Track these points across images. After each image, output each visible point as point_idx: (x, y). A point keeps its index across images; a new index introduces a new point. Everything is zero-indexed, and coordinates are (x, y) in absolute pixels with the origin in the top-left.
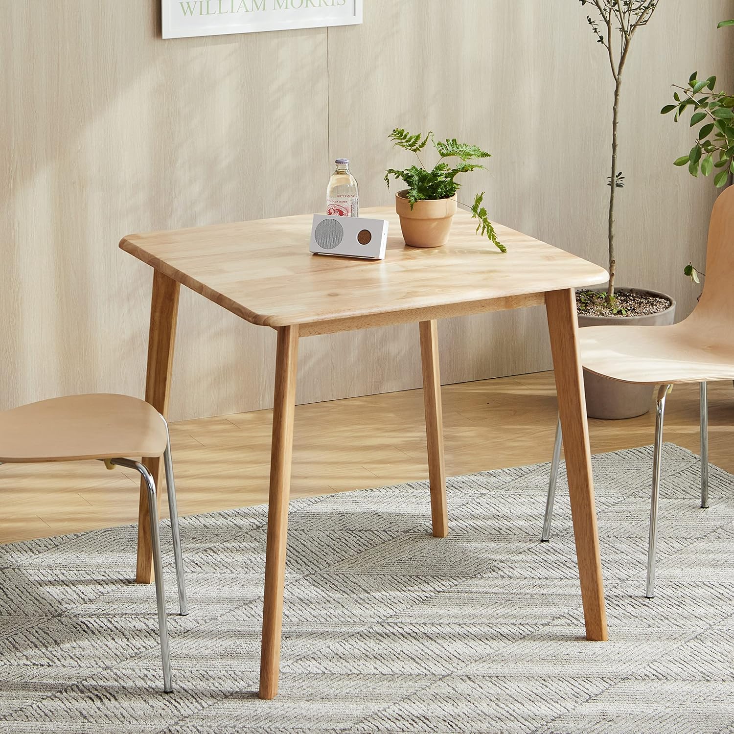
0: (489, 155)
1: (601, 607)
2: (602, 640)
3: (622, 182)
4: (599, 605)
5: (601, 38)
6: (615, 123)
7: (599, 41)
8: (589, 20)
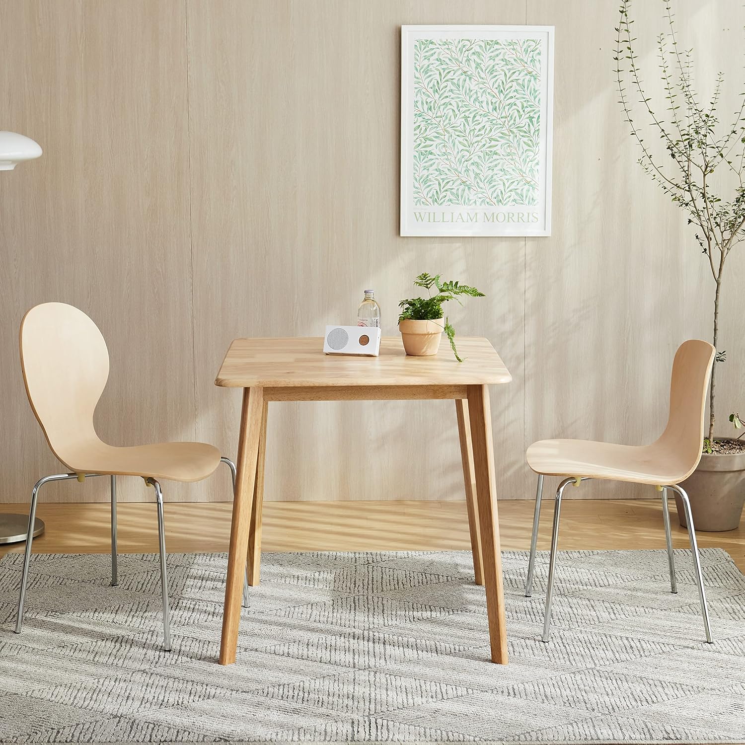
0: (483, 295)
1: (501, 638)
2: (501, 664)
3: (725, 358)
4: (499, 635)
5: (705, 250)
6: (716, 313)
7: (703, 252)
8: (697, 237)
